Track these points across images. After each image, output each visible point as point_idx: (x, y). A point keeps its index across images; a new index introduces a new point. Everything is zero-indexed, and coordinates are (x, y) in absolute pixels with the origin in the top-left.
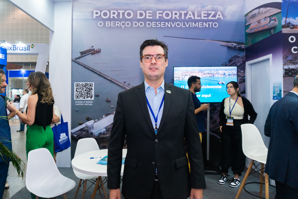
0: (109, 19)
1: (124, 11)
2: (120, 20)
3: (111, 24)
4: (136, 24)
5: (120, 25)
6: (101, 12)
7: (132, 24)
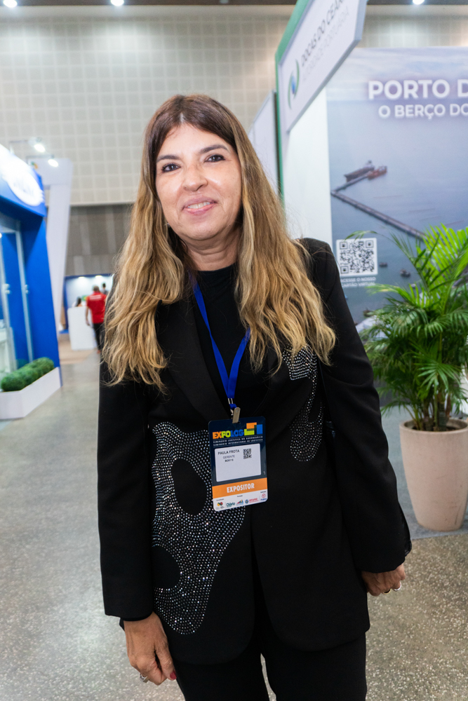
0: (402, 101)
1: (430, 82)
2: (424, 103)
3: (405, 111)
4: (455, 110)
5: (424, 113)
6: (384, 84)
7: (448, 110)
